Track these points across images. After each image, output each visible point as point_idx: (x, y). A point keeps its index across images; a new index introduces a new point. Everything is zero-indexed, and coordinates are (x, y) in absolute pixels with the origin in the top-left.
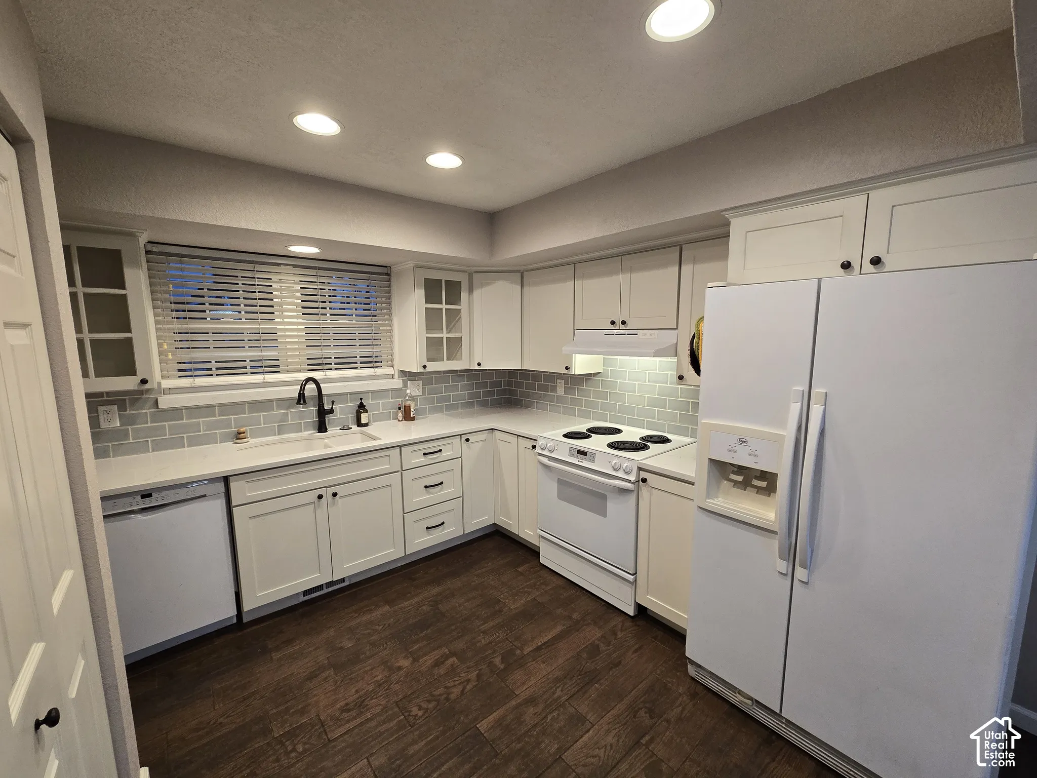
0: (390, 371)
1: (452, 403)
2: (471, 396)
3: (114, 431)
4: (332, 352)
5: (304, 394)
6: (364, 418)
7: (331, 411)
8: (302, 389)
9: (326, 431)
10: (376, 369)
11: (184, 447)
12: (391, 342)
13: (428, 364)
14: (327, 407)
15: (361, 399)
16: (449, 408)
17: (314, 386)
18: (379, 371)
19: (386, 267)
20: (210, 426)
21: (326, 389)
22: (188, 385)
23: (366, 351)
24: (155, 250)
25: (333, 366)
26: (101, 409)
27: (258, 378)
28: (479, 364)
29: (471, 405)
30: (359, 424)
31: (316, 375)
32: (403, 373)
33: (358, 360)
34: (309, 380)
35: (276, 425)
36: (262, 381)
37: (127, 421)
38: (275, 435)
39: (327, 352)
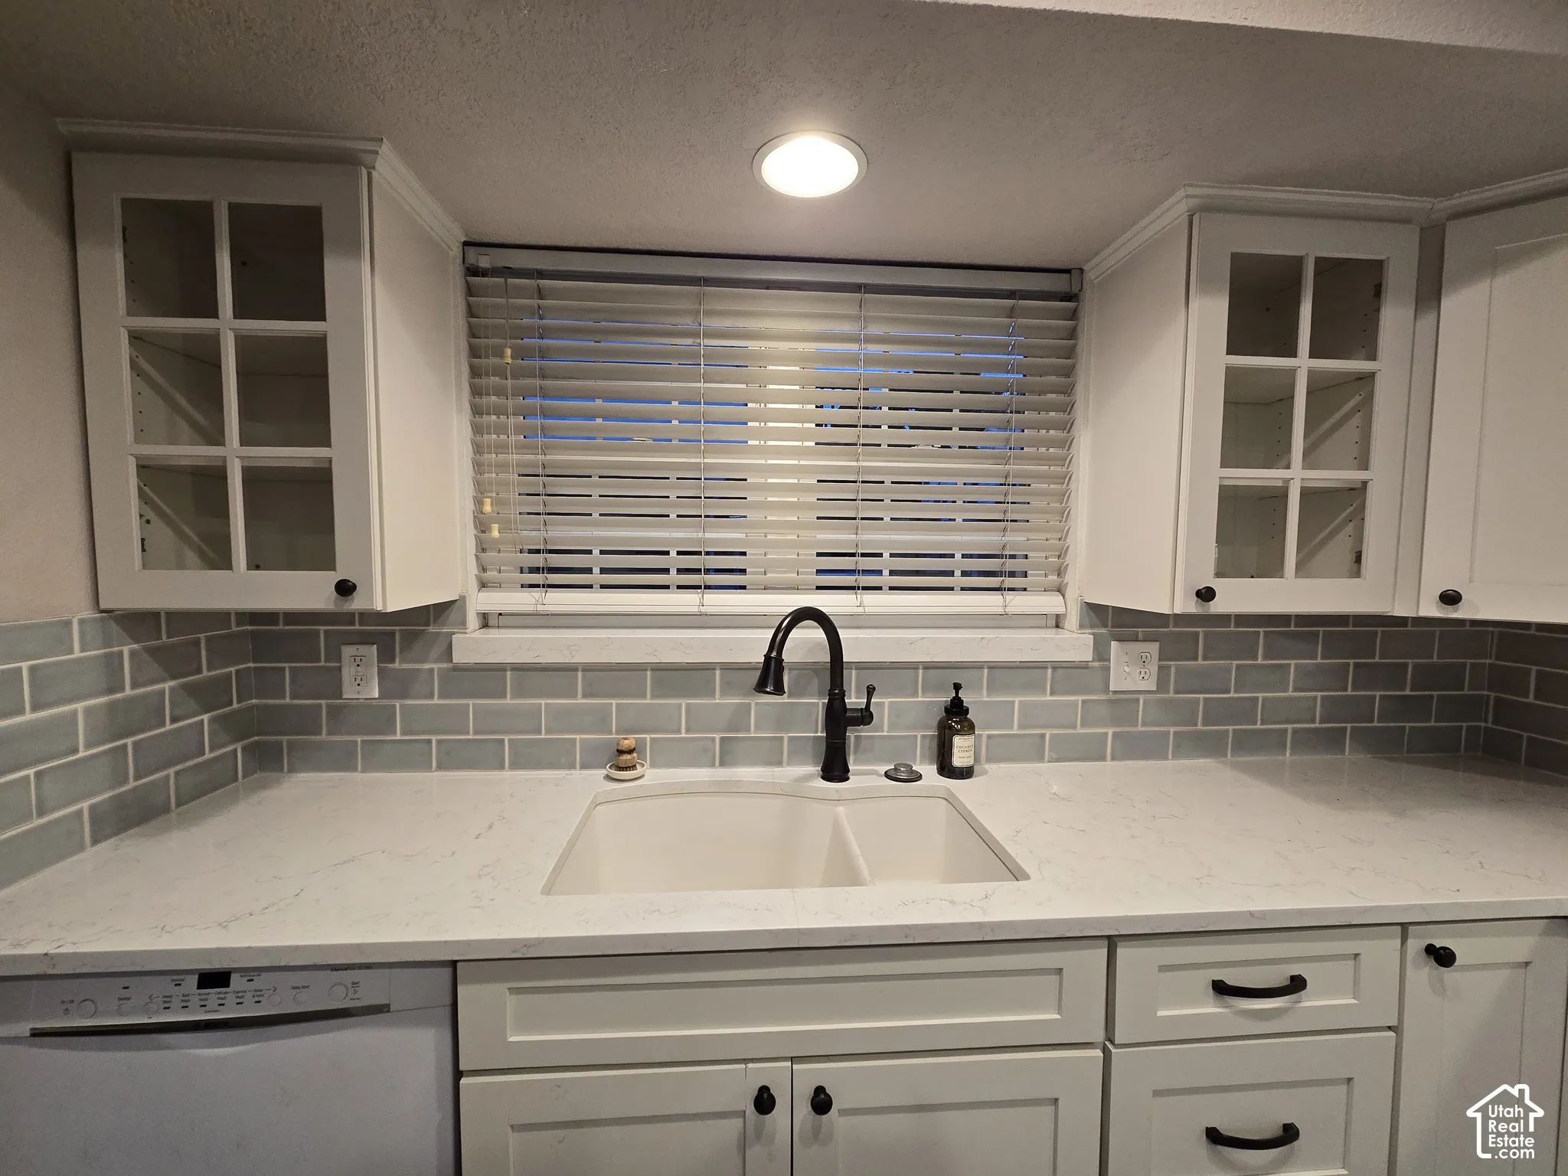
0: (1051, 604)
1: (1259, 726)
2: (1335, 709)
3: (368, 706)
4: (885, 538)
5: (779, 660)
6: (962, 751)
7: (865, 717)
8: (777, 643)
9: (843, 778)
10: (1010, 596)
11: (502, 767)
12: (1064, 514)
13: (1219, 585)
14: (854, 700)
15: (957, 687)
16: (1246, 743)
17: (819, 634)
18: (1018, 603)
19: (1068, 271)
20: (564, 720)
21: (856, 646)
22: (530, 609)
23: (987, 539)
24: (484, 262)
25: (886, 579)
26: (348, 651)
27: (688, 602)
28: (1450, 598)
29: (1331, 740)
30: (946, 769)
31: (827, 603)
32: (1097, 614)
33: (958, 563)
34: (802, 615)
35: (717, 736)
36: (695, 610)
37: (396, 686)
38: (713, 765)
39: (871, 537)
